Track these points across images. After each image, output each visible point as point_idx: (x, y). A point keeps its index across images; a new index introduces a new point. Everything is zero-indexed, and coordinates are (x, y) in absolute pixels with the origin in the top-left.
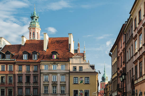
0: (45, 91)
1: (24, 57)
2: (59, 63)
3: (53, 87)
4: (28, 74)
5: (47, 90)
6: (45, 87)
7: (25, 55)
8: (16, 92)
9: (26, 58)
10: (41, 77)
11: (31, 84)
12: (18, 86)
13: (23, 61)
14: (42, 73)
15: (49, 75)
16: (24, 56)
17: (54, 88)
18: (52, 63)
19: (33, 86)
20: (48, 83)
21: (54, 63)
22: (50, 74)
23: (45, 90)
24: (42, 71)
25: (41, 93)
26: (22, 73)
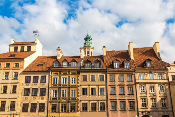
0: (143, 105)
2: (156, 71)
3: (152, 99)
4: (121, 84)
5: (145, 103)
6: (142, 100)
8: (109, 106)
9: (117, 67)
10: (137, 87)
11: (127, 96)
12: (111, 98)
13: (114, 70)
14: (138, 83)
15: (145, 85)
16: (115, 64)
17: (152, 101)
18: (148, 71)
19: (129, 98)
20: (145, 95)
21: (150, 72)
22: (147, 85)
23: (143, 103)
24: (137, 81)
25: (139, 107)
26: (114, 83)
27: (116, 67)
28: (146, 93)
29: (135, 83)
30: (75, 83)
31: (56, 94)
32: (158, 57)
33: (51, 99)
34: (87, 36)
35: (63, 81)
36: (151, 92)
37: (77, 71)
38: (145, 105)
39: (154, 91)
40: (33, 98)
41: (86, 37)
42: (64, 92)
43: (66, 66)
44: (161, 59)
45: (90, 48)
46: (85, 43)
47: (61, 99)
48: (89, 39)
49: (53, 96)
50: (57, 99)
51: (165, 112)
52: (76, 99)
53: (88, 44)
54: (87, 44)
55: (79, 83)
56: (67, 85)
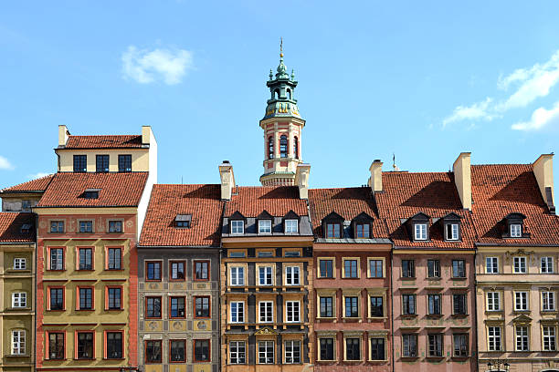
0: (491, 344)
1: (418, 232)
2: (536, 250)
3: (518, 329)
4: (433, 287)
5: (498, 339)
6: (491, 329)
7: (421, 225)
8: (398, 347)
9: (424, 236)
10: (478, 297)
11: (447, 321)
12: (403, 327)
13: (414, 244)
14: (482, 284)
15: (503, 290)
16: (418, 227)
17: (519, 334)
18: (513, 250)
19: (454, 326)
20: (500, 317)
21: (519, 251)
22: (506, 287)
23: (491, 339)
24: (478, 279)
25: (479, 350)
26: (414, 285)
27: (418, 236)
28: (502, 313)
29: (475, 285)
30: (296, 281)
31: (241, 315)
32: (546, 201)
33: (229, 328)
34: (280, 72)
35: (262, 276)
36: (516, 309)
37: (304, 249)
38: (498, 344)
39: (524, 307)
40: (175, 324)
41: (274, 78)
42: (266, 307)
43: (268, 231)
44: (554, 210)
45: (291, 124)
46: (271, 103)
47: (257, 328)
48: (287, 87)
49: (234, 319)
50: (246, 328)
51: (551, 363)
52: (302, 327)
53: (285, 105)
54: (278, 105)
55: (310, 283)
56: (275, 289)
